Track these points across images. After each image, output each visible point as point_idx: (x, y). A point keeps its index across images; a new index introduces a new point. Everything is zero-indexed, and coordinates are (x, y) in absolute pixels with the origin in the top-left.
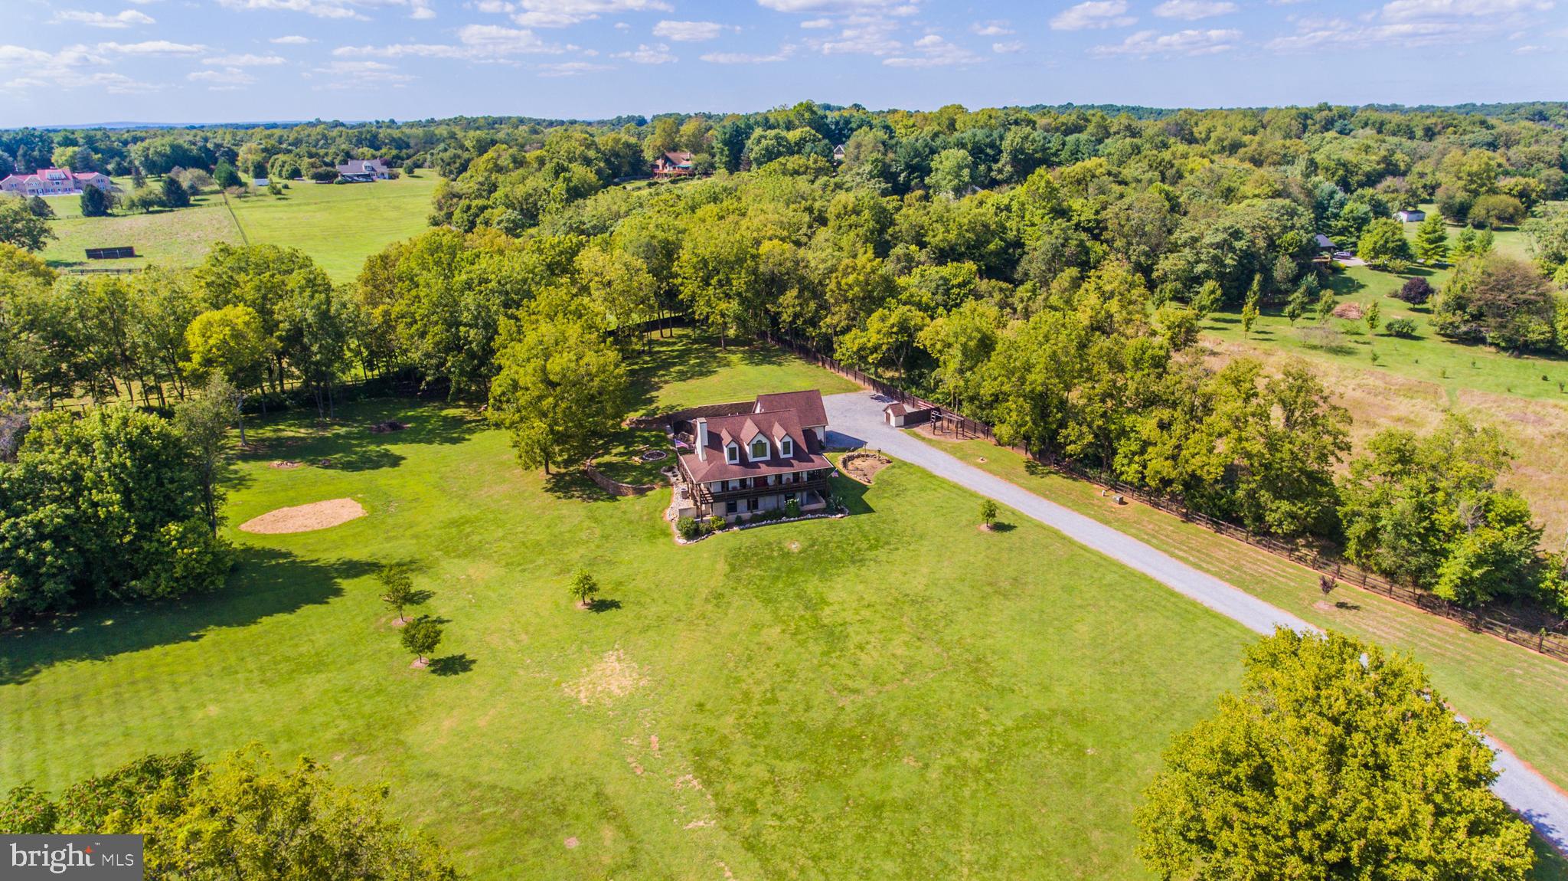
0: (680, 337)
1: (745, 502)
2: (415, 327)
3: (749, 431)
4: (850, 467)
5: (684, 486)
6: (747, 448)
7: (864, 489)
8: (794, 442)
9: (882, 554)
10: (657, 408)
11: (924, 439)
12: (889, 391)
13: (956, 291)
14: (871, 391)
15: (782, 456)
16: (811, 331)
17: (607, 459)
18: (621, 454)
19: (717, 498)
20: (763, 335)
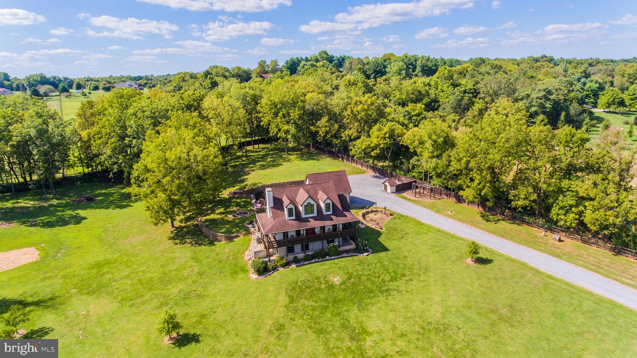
0: (263, 148)
1: (300, 246)
2: (102, 140)
3: (302, 196)
4: (368, 219)
5: (259, 235)
6: (301, 209)
7: (379, 234)
8: (333, 203)
9: (400, 284)
10: (247, 185)
11: (410, 200)
12: (382, 173)
13: (415, 118)
14: (371, 173)
15: (325, 213)
16: (335, 141)
17: (212, 216)
18: (221, 213)
19: (280, 244)
20: (308, 146)
